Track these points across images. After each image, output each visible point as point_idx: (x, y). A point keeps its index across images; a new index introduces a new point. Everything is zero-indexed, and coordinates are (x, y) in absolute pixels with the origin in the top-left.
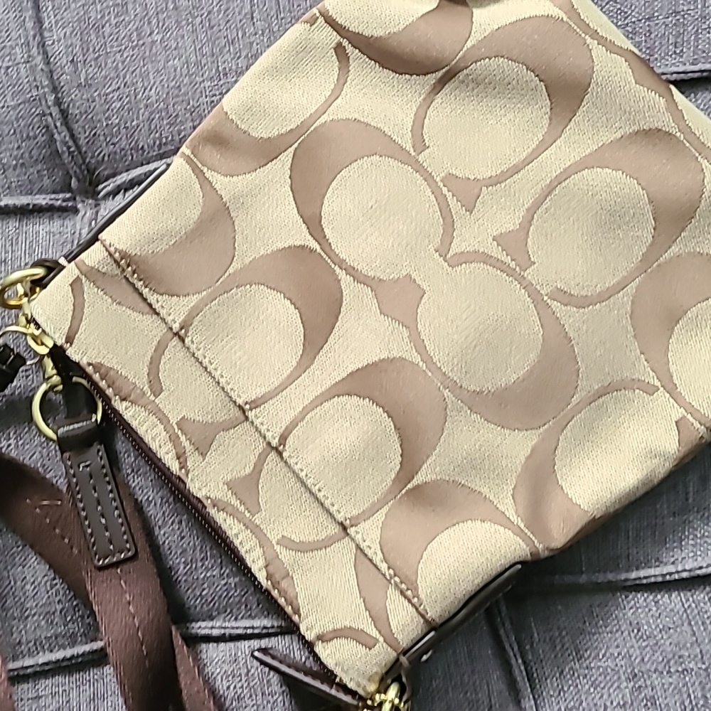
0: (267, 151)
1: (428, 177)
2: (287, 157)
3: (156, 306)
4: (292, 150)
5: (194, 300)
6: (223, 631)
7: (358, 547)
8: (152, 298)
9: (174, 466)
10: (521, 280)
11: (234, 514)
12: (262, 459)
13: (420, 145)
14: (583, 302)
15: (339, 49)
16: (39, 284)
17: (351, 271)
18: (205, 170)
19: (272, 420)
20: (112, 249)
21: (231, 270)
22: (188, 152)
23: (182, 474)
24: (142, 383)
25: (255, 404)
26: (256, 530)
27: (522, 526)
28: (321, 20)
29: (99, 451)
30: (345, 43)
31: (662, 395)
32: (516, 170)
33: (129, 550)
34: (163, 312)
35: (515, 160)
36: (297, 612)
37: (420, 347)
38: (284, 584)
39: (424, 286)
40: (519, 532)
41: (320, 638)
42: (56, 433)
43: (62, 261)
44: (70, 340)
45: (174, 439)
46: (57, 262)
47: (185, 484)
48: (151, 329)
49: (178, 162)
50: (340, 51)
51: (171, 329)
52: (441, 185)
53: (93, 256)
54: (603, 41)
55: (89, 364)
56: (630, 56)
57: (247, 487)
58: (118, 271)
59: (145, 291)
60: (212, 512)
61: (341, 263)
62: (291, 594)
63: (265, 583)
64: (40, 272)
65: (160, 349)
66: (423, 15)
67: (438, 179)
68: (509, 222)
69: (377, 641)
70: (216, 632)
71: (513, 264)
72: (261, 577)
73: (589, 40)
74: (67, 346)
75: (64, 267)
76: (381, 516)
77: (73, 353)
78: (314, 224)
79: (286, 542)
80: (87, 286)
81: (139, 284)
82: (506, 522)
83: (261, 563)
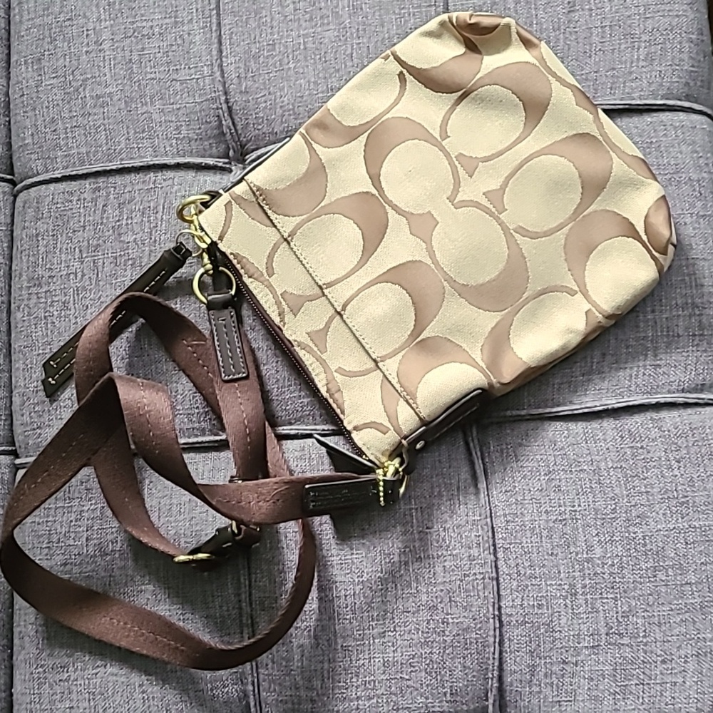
0: (351, 134)
1: (447, 155)
2: (363, 138)
3: (275, 221)
4: (366, 134)
5: (298, 219)
6: (297, 431)
7: (385, 376)
8: (273, 216)
9: (277, 320)
10: (497, 219)
11: (311, 352)
12: (331, 319)
13: (445, 136)
14: (535, 236)
15: (401, 75)
16: (206, 205)
17: (395, 208)
18: (312, 142)
19: (338, 295)
20: (252, 185)
21: (322, 204)
22: (304, 132)
23: (281, 325)
24: (263, 269)
25: (329, 285)
26: (323, 363)
27: (484, 367)
28: (392, 57)
29: (231, 312)
30: (405, 72)
31: (579, 295)
32: (501, 153)
33: (244, 373)
34: (279, 226)
35: (501, 147)
36: (343, 412)
37: (432, 255)
38: (336, 396)
39: (438, 219)
40: (482, 370)
41: (356, 428)
42: (206, 299)
43: (221, 191)
44: (221, 238)
45: (278, 304)
46: (217, 192)
47: (282, 331)
48: (272, 236)
49: (297, 137)
50: (401, 76)
51: (283, 236)
52: (454, 159)
53: (241, 189)
54: (559, 79)
55: (231, 254)
56: (574, 89)
57: (320, 336)
58: (254, 200)
59: (269, 212)
60: (297, 349)
61: (390, 203)
62: (340, 401)
63: (325, 395)
64: (207, 198)
65: (275, 248)
66: (453, 58)
67: (453, 156)
68: (495, 185)
69: (390, 430)
70: (293, 432)
71: (493, 210)
72: (323, 391)
73: (550, 78)
74: (219, 242)
75: (221, 195)
76: (400, 356)
77: (221, 246)
78: (375, 179)
79: (340, 371)
80: (235, 206)
81: (266, 208)
82: (475, 364)
83: (324, 382)
